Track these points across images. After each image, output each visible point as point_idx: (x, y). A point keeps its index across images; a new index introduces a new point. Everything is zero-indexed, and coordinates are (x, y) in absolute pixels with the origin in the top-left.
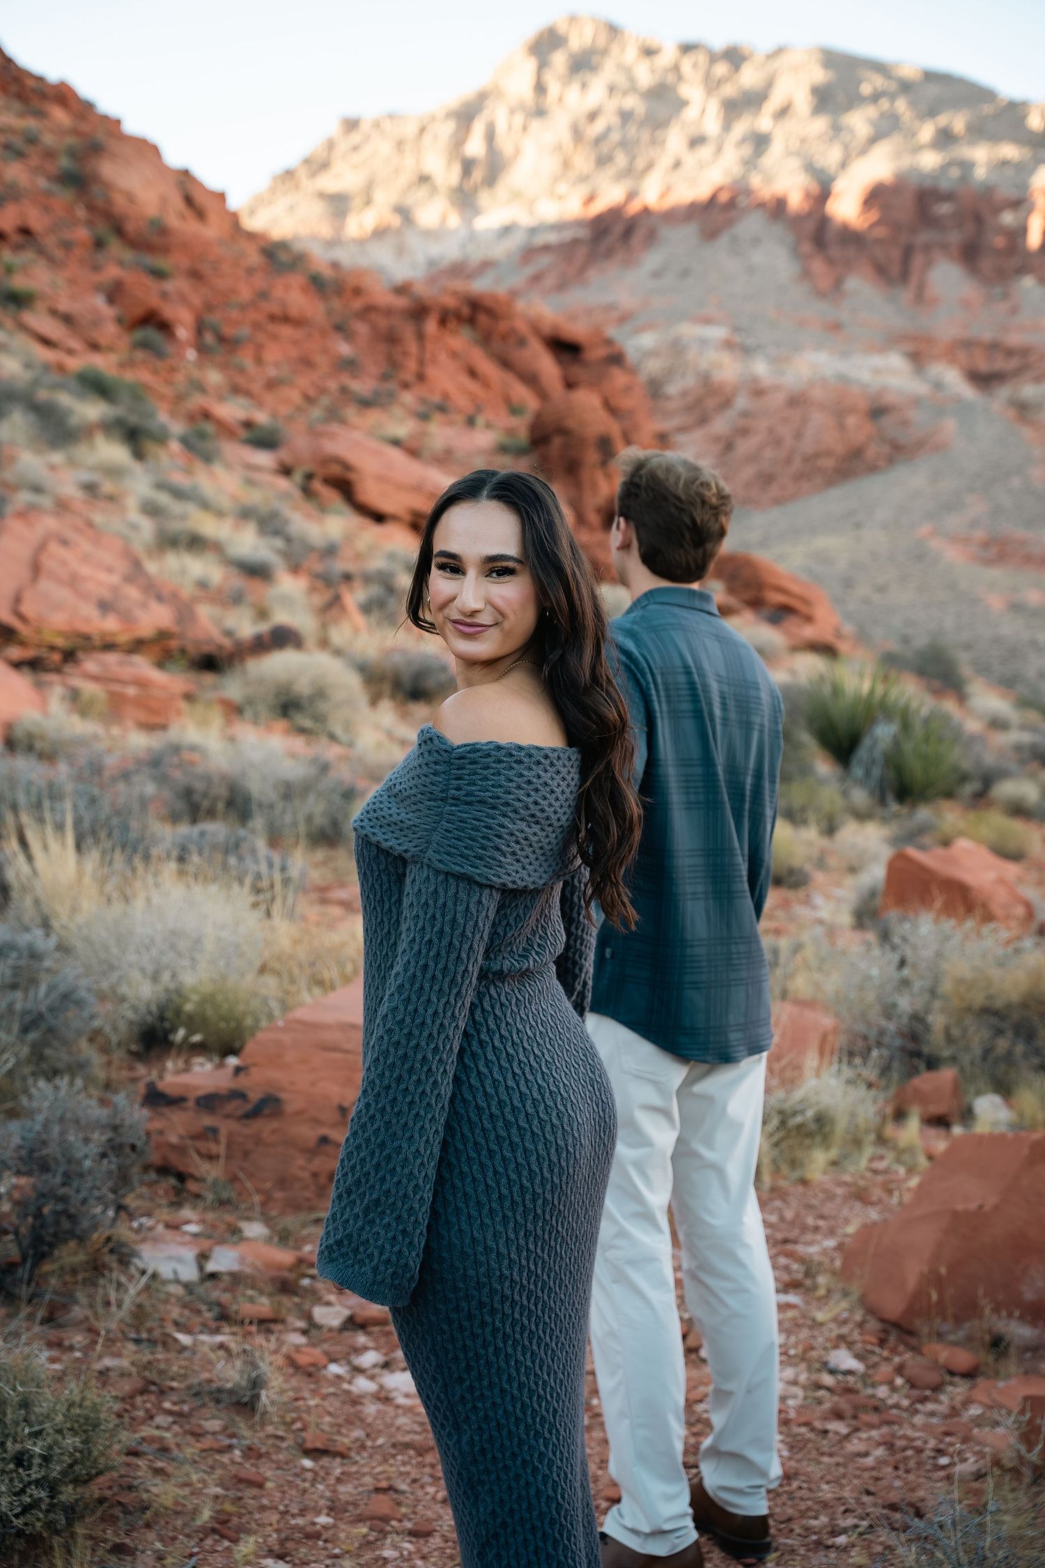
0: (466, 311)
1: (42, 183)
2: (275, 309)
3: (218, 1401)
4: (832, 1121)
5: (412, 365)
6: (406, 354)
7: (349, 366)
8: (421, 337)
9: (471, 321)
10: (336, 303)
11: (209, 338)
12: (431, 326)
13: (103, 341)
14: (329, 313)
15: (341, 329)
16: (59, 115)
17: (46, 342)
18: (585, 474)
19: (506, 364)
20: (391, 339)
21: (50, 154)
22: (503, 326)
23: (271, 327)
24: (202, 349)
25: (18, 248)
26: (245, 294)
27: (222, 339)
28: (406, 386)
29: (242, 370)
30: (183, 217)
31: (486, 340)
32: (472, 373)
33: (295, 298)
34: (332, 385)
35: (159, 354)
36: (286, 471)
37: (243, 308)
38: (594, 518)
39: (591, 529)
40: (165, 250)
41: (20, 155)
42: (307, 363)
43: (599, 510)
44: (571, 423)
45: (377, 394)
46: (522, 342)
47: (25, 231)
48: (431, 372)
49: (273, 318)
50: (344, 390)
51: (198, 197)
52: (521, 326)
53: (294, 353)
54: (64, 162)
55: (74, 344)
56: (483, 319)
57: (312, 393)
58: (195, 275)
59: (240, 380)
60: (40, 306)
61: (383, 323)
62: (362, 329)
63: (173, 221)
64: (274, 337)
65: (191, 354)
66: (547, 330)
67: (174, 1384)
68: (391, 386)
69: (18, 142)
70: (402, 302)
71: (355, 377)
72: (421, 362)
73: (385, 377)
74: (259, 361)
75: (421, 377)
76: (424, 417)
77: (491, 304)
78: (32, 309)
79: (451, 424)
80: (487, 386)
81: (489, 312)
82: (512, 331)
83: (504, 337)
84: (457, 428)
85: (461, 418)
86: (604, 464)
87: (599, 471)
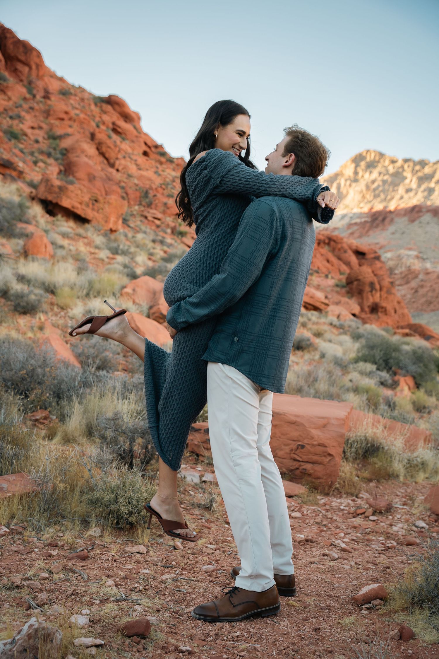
0: (327, 241)
3: (199, 507)
4: (427, 465)
9: (328, 244)
18: (365, 295)
19: (339, 258)
22: (339, 246)
31: (333, 250)
32: (328, 261)
38: (367, 309)
39: (366, 313)
43: (369, 307)
44: (360, 277)
46: (345, 252)
52: (345, 246)
56: (332, 243)
66: (354, 248)
67: (186, 502)
77: (335, 238)
78: (186, 237)
79: (320, 277)
80: (332, 265)
81: (334, 241)
82: (342, 248)
83: (339, 250)
84: (322, 278)
85: (323, 275)
86: (371, 291)
87: (369, 294)
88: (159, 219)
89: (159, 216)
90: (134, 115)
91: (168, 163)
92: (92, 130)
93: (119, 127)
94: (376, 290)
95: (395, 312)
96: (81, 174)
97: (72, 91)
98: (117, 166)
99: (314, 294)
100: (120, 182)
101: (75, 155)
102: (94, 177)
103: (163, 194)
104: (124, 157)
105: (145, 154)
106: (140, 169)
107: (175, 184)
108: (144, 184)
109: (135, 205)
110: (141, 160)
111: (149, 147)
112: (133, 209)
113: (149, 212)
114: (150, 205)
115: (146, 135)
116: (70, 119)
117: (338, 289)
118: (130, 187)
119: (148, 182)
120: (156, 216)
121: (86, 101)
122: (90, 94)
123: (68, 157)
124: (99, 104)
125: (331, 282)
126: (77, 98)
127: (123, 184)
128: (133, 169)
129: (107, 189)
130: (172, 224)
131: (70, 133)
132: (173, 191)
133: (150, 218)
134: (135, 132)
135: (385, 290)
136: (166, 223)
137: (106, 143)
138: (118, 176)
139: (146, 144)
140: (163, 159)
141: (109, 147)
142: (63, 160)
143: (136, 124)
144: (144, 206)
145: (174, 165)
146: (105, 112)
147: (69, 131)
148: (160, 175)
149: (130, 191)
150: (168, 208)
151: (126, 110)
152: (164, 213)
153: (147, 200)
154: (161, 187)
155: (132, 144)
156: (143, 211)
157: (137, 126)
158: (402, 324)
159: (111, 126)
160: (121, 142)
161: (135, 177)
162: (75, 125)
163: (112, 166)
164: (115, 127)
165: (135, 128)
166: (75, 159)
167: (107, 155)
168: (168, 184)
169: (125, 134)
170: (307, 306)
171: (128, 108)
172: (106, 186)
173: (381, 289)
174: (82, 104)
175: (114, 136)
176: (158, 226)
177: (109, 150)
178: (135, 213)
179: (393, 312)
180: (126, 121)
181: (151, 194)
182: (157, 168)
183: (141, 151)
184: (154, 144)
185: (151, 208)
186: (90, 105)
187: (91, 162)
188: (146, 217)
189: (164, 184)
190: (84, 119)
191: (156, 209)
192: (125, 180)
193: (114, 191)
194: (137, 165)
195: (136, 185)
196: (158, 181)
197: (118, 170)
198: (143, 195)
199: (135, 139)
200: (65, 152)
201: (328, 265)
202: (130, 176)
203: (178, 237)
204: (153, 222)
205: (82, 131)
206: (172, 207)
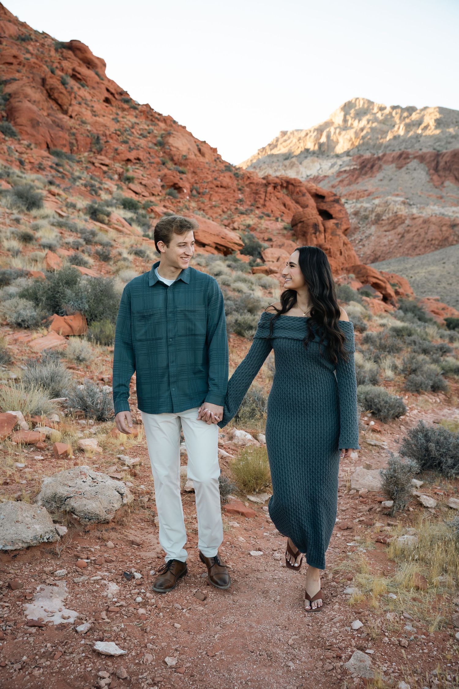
0: (285, 185)
1: (150, 145)
2: (219, 183)
5: (262, 201)
6: (260, 198)
7: (241, 201)
8: (266, 192)
9: (287, 188)
10: (241, 182)
11: (194, 192)
12: (270, 189)
13: (156, 194)
14: (238, 185)
15: (241, 190)
16: (162, 125)
17: (136, 193)
18: (308, 237)
19: (297, 202)
20: (256, 193)
21: (156, 137)
22: (298, 189)
23: (216, 189)
24: (192, 196)
25: (135, 164)
26: (210, 178)
27: (199, 193)
28: (258, 208)
29: (203, 203)
30: (195, 155)
31: (291, 194)
32: (285, 205)
33: (226, 180)
34: (233, 207)
35: (175, 197)
37: (208, 183)
40: (185, 165)
41: (145, 137)
42: (226, 201)
45: (247, 210)
46: (304, 195)
47: (138, 159)
48: (267, 204)
49: (217, 186)
50: (236, 209)
51: (203, 149)
52: (304, 190)
53: (223, 197)
54: (159, 139)
55: (146, 194)
56: (290, 186)
57: (225, 210)
58: (194, 173)
59: (202, 205)
60: (136, 182)
61: (254, 187)
62: (247, 189)
63: (192, 156)
64: (216, 192)
65: (188, 197)
66: (314, 191)
68: (253, 208)
69: (145, 133)
70: (264, 182)
71: (242, 205)
72: (265, 200)
73: (252, 205)
74: (210, 199)
75: (264, 205)
76: (261, 218)
77: (293, 182)
78: (133, 183)
79: (270, 220)
80: (289, 210)
81: (292, 184)
82: (300, 191)
83: (298, 193)
84: (272, 222)
85: (274, 219)
86: (315, 233)
87: (313, 235)
88: (107, 165)
89: (107, 161)
90: (96, 61)
91: (132, 109)
92: (43, 75)
93: (79, 73)
94: (320, 232)
95: (341, 254)
96: (22, 119)
97: (33, 37)
98: (70, 113)
99: (226, 234)
100: (71, 128)
101: (17, 100)
102: (38, 123)
103: (117, 140)
104: (80, 104)
105: (107, 100)
106: (95, 116)
107: (133, 130)
108: (97, 130)
109: (85, 152)
110: (99, 106)
111: (112, 94)
112: (81, 156)
113: (96, 158)
114: (100, 152)
115: (109, 81)
116: (19, 64)
117: (285, 232)
118: (82, 134)
119: (102, 128)
120: (103, 162)
121: (46, 47)
122: (53, 39)
123: (10, 102)
124: (60, 50)
125: (280, 225)
126: (38, 44)
127: (74, 131)
128: (87, 115)
129: (52, 135)
130: (120, 170)
131: (17, 78)
132: (129, 137)
133: (97, 164)
134: (97, 79)
135: (329, 231)
136: (115, 169)
137: (58, 89)
138: (70, 123)
139: (108, 90)
140: (126, 106)
141: (61, 93)
142: (5, 105)
143: (99, 71)
144: (94, 153)
145: (137, 112)
146: (65, 58)
147: (17, 75)
148: (118, 121)
149: (80, 138)
150: (118, 154)
151: (89, 56)
152: (114, 159)
153: (98, 146)
154: (116, 133)
155: (92, 91)
156: (91, 157)
157: (100, 73)
158: (347, 266)
159: (70, 71)
160: (79, 88)
161: (89, 124)
162: (24, 70)
163: (65, 112)
164: (75, 73)
165: (97, 74)
166: (17, 104)
167: (60, 102)
168: (126, 131)
169: (85, 80)
170: (219, 247)
171: (91, 53)
172: (51, 132)
173: (325, 231)
174: (41, 50)
175: (72, 82)
176: (105, 172)
177: (61, 95)
178: (83, 159)
179: (338, 253)
180: (88, 68)
181: (103, 139)
182: (117, 114)
183: (103, 98)
184: (119, 91)
185: (101, 155)
186: (50, 50)
187: (34, 108)
188: (93, 164)
189: (119, 130)
190: (34, 63)
191: (106, 156)
192: (77, 127)
193: (60, 137)
194: (93, 111)
195: (89, 131)
196: (113, 127)
197: (71, 117)
198: (94, 141)
199: (95, 85)
200: (8, 97)
201: (283, 208)
202: (84, 122)
203: (125, 183)
204: (100, 168)
205: (31, 75)
206: (122, 153)
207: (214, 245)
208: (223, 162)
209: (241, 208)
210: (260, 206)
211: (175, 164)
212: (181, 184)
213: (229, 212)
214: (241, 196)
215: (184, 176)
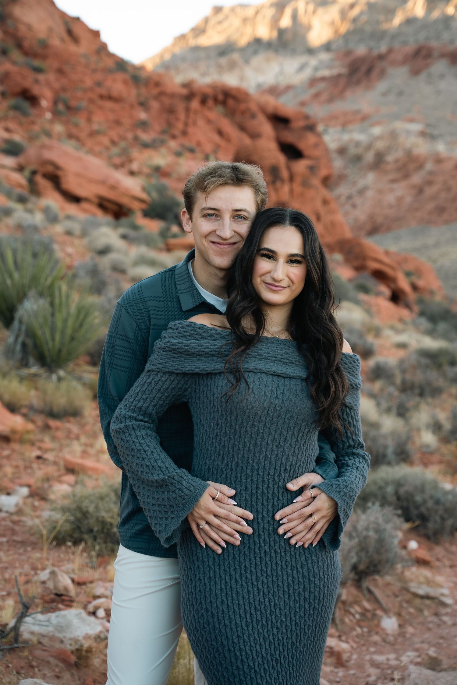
0: (221, 97)
2: (103, 91)
5: (180, 126)
6: (177, 119)
7: (143, 125)
8: (188, 110)
9: (224, 103)
10: (143, 91)
11: (61, 107)
12: (195, 104)
14: (138, 95)
15: (143, 105)
19: (242, 128)
20: (171, 111)
22: (243, 106)
23: (100, 102)
24: (56, 113)
26: (89, 82)
27: (69, 108)
28: (174, 137)
29: (76, 125)
30: (63, 40)
31: (231, 114)
32: (220, 133)
33: (118, 86)
34: (130, 136)
35: (25, 114)
36: (20, 169)
37: (85, 90)
40: (44, 57)
42: (118, 123)
45: (154, 141)
46: (253, 116)
48: (191, 130)
49: (102, 97)
50: (136, 138)
51: (77, 30)
52: (253, 107)
53: (111, 117)
56: (231, 102)
57: (116, 139)
58: (60, 72)
59: (75, 131)
61: (167, 101)
62: (155, 105)
63: (55, 42)
64: (101, 108)
65: (48, 115)
66: (270, 110)
68: (165, 137)
70: (185, 91)
71: (145, 131)
72: (186, 124)
73: (163, 132)
75: (185, 133)
76: (178, 154)
77: (235, 93)
79: (194, 158)
80: (228, 141)
81: (233, 98)
82: (248, 109)
83: (242, 113)
86: (274, 183)
87: (271, 187)
94: (282, 181)
99: (118, 182)
135: (298, 179)
170: (106, 204)
173: (291, 178)
201: (216, 138)
207: (96, 200)
208: (112, 56)
209: (145, 137)
210: (176, 132)
211: (26, 53)
212: (36, 90)
213: (123, 144)
214: (143, 115)
215: (41, 77)
